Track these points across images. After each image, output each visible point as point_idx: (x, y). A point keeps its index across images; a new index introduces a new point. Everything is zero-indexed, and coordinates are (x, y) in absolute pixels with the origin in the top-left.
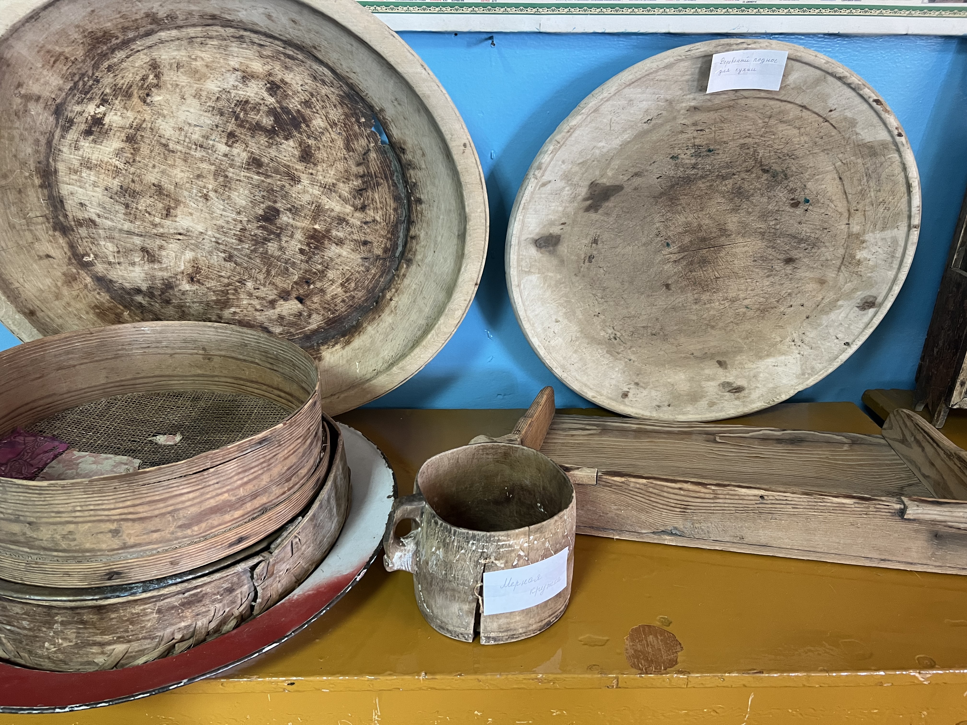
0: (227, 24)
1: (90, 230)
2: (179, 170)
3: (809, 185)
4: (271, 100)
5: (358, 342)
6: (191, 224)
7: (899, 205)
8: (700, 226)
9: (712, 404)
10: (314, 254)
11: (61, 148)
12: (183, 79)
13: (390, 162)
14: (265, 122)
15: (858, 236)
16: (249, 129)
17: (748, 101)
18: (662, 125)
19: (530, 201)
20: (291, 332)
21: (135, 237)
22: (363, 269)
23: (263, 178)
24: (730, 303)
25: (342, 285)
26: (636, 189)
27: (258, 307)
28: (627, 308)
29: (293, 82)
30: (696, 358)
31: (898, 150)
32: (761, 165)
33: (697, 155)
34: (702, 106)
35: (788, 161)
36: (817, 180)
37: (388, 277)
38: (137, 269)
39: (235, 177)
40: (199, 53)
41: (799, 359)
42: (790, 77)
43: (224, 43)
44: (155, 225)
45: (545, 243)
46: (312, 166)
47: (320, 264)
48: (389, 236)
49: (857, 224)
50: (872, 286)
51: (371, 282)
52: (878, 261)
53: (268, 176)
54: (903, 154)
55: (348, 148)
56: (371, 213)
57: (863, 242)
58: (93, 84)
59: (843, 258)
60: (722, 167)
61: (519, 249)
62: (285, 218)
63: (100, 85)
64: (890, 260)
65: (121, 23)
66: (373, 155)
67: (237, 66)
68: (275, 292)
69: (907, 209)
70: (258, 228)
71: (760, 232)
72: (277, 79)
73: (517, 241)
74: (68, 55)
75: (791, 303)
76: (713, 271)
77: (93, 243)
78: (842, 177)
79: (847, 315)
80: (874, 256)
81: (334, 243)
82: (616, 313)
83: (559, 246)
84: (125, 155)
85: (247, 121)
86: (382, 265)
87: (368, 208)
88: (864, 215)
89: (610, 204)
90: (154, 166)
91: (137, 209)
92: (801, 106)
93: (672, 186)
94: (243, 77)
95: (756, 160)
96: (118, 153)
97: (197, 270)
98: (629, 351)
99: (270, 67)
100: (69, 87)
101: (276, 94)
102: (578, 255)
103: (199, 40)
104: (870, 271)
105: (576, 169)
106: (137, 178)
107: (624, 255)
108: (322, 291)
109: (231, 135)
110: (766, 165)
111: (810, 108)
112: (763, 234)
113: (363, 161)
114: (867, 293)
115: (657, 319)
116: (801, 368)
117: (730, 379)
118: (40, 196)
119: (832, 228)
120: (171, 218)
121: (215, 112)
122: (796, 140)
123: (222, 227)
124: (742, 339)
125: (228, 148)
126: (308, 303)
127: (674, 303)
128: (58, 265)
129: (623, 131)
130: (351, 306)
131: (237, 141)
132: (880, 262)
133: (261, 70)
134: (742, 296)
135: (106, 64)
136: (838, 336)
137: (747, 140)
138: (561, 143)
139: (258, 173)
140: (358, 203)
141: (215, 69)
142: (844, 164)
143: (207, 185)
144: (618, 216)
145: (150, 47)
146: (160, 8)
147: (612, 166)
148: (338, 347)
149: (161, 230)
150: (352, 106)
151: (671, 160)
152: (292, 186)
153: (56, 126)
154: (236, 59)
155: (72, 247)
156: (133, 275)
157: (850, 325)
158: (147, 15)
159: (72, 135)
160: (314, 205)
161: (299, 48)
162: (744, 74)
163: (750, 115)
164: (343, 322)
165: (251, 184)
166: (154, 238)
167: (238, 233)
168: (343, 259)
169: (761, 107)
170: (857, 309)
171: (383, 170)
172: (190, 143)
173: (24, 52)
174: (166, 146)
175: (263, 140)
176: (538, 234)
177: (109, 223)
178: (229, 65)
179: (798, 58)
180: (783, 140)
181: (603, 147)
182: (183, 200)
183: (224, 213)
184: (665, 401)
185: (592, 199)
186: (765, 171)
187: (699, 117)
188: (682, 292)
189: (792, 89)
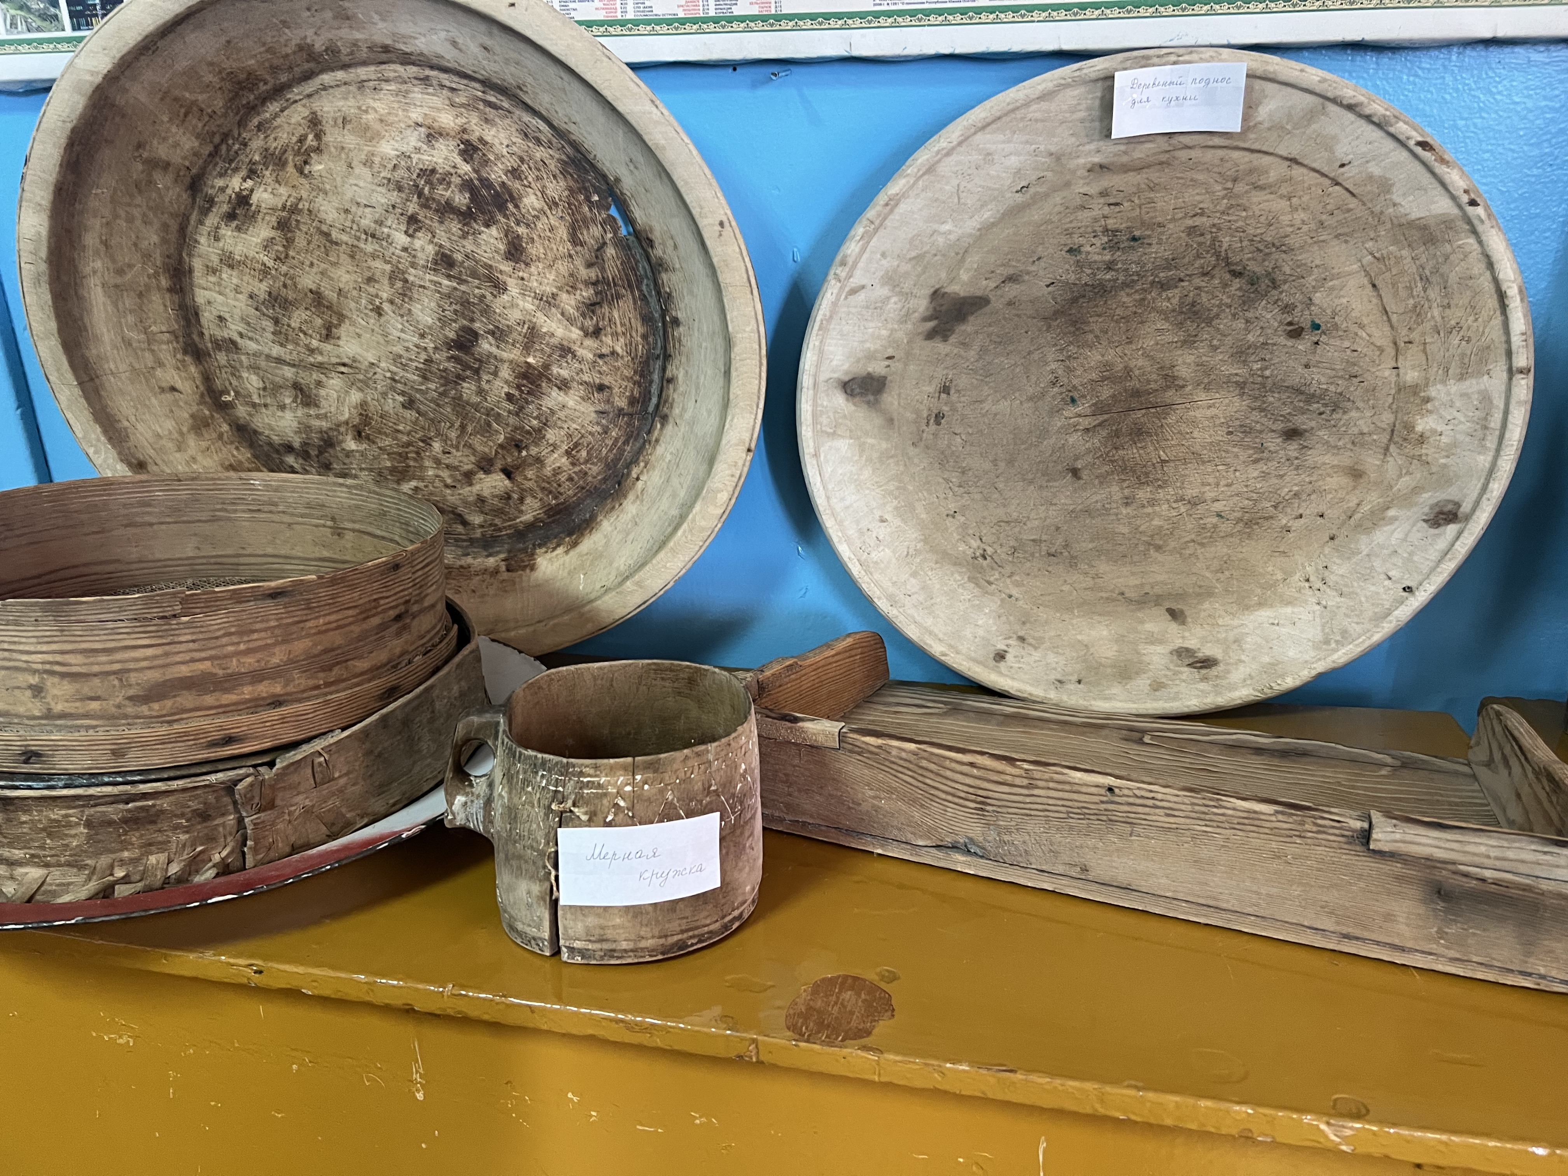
0: (406, 59)
1: (231, 355)
2: (343, 269)
3: (1317, 297)
4: (465, 168)
5: (590, 543)
6: (359, 350)
7: (1487, 331)
8: (1128, 371)
9: (1157, 686)
10: (527, 402)
11: (198, 237)
12: (350, 140)
13: (637, 262)
14: (457, 200)
15: (1415, 390)
16: (437, 211)
17: (1193, 154)
18: (1047, 195)
19: (831, 317)
20: (496, 525)
21: (286, 368)
22: (599, 429)
23: (455, 284)
24: (1189, 506)
25: (568, 453)
26: (1010, 303)
27: (449, 481)
28: (1005, 506)
29: (496, 142)
30: (1130, 601)
31: (1474, 232)
32: (1228, 264)
33: (1113, 246)
34: (1113, 164)
35: (1275, 256)
36: (1332, 289)
37: (638, 445)
38: (288, 415)
39: (418, 282)
40: (372, 103)
41: (1318, 613)
42: (1260, 109)
43: (404, 87)
44: (312, 351)
45: (861, 387)
46: (523, 266)
47: (535, 418)
48: (637, 378)
49: (1413, 368)
50: (1449, 482)
51: (611, 450)
52: (1458, 436)
53: (462, 281)
54: (1484, 238)
55: (575, 240)
56: (608, 340)
57: (1428, 400)
58: (240, 149)
59: (1393, 431)
60: (1157, 268)
61: (815, 395)
62: (486, 346)
63: (248, 150)
64: (1479, 434)
65: (268, 60)
66: (610, 251)
67: (420, 120)
68: (472, 459)
69: (1503, 339)
70: (449, 359)
71: (1236, 382)
72: (473, 138)
73: (811, 381)
74: (203, 106)
75: (1301, 511)
76: (1156, 449)
77: (233, 375)
78: (1377, 283)
79: (1407, 535)
80: (1450, 427)
81: (556, 386)
82: (986, 514)
83: (885, 395)
84: (276, 247)
85: (434, 199)
86: (628, 424)
87: (603, 332)
88: (1424, 351)
89: (968, 327)
90: (312, 264)
91: (289, 326)
92: (1287, 159)
93: (1074, 300)
94: (429, 135)
95: (1217, 255)
96: (267, 245)
97: (365, 418)
98: (1008, 581)
99: (464, 120)
100: (207, 152)
101: (472, 159)
102: (917, 412)
103: (371, 84)
104: (1444, 453)
105: (906, 267)
106: (290, 283)
107: (996, 415)
108: (539, 461)
109: (413, 220)
110: (1236, 264)
111: (1305, 162)
112: (1241, 386)
113: (596, 260)
114: (1441, 495)
115: (1058, 529)
116: (1323, 630)
117: (1192, 643)
118: (168, 304)
119: (1367, 376)
120: (332, 341)
121: (391, 186)
122: (1285, 219)
123: (400, 356)
124: (1212, 572)
125: (409, 239)
126: (519, 479)
127: (1088, 502)
128: (186, 403)
129: (982, 206)
130: (583, 488)
131: (421, 228)
132: (1460, 437)
133: (452, 124)
134: (1210, 495)
135: (256, 121)
136: (1390, 574)
137: (1198, 221)
138: (877, 223)
139: (449, 277)
140: (589, 324)
141: (391, 125)
142: (1378, 259)
143: (380, 293)
144: (983, 350)
145: (309, 96)
146: (315, 37)
147: (967, 265)
148: (560, 550)
149: (320, 359)
150: (579, 176)
151: (1068, 256)
152: (495, 297)
153: (193, 208)
154: (419, 109)
155: (207, 379)
156: (283, 423)
157: (1411, 554)
158: (300, 48)
159: (212, 220)
160: (526, 326)
161: (502, 90)
162: (1177, 105)
163: (1200, 177)
164: (571, 514)
165: (439, 292)
166: (310, 369)
167: (421, 366)
168: (570, 412)
169: (1217, 162)
170: (1425, 525)
171: (626, 275)
172: (358, 231)
173: (143, 98)
174: (327, 235)
175: (455, 226)
176: (846, 373)
177: (252, 346)
178: (409, 118)
179: (1271, 76)
180: (1262, 219)
181: (950, 232)
182: (349, 314)
183: (403, 335)
184: (1072, 674)
185: (936, 318)
186: (1236, 274)
187: (1108, 181)
188: (1101, 483)
189: (1269, 129)
